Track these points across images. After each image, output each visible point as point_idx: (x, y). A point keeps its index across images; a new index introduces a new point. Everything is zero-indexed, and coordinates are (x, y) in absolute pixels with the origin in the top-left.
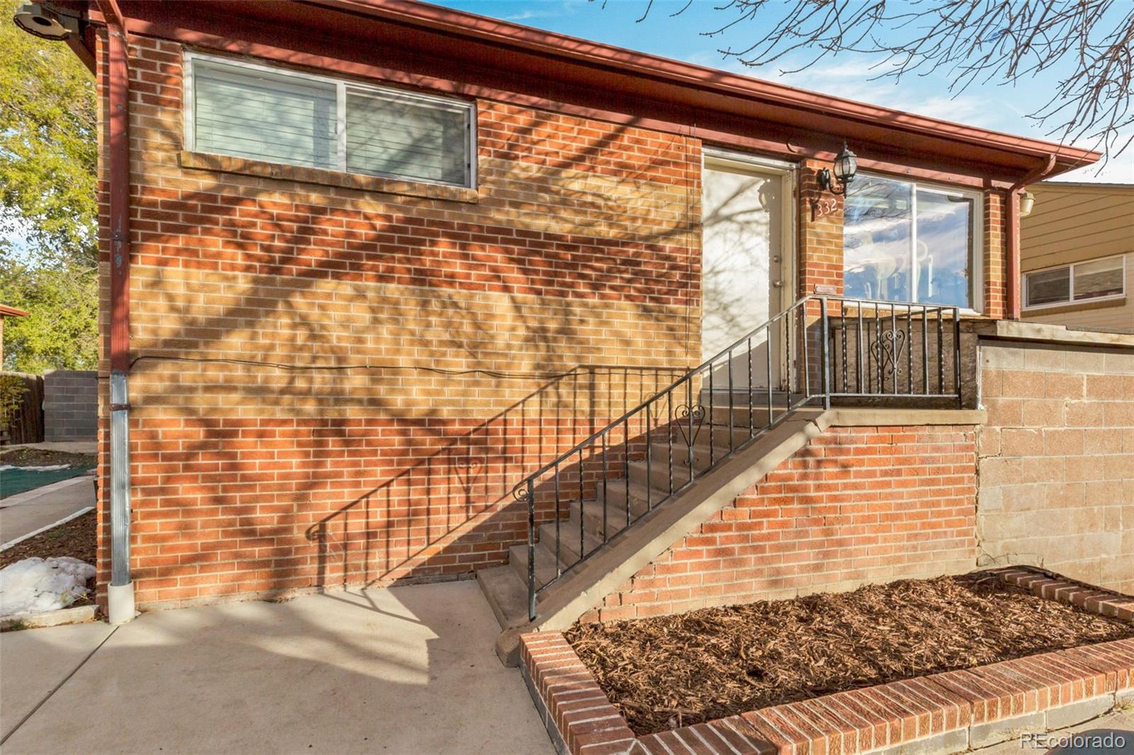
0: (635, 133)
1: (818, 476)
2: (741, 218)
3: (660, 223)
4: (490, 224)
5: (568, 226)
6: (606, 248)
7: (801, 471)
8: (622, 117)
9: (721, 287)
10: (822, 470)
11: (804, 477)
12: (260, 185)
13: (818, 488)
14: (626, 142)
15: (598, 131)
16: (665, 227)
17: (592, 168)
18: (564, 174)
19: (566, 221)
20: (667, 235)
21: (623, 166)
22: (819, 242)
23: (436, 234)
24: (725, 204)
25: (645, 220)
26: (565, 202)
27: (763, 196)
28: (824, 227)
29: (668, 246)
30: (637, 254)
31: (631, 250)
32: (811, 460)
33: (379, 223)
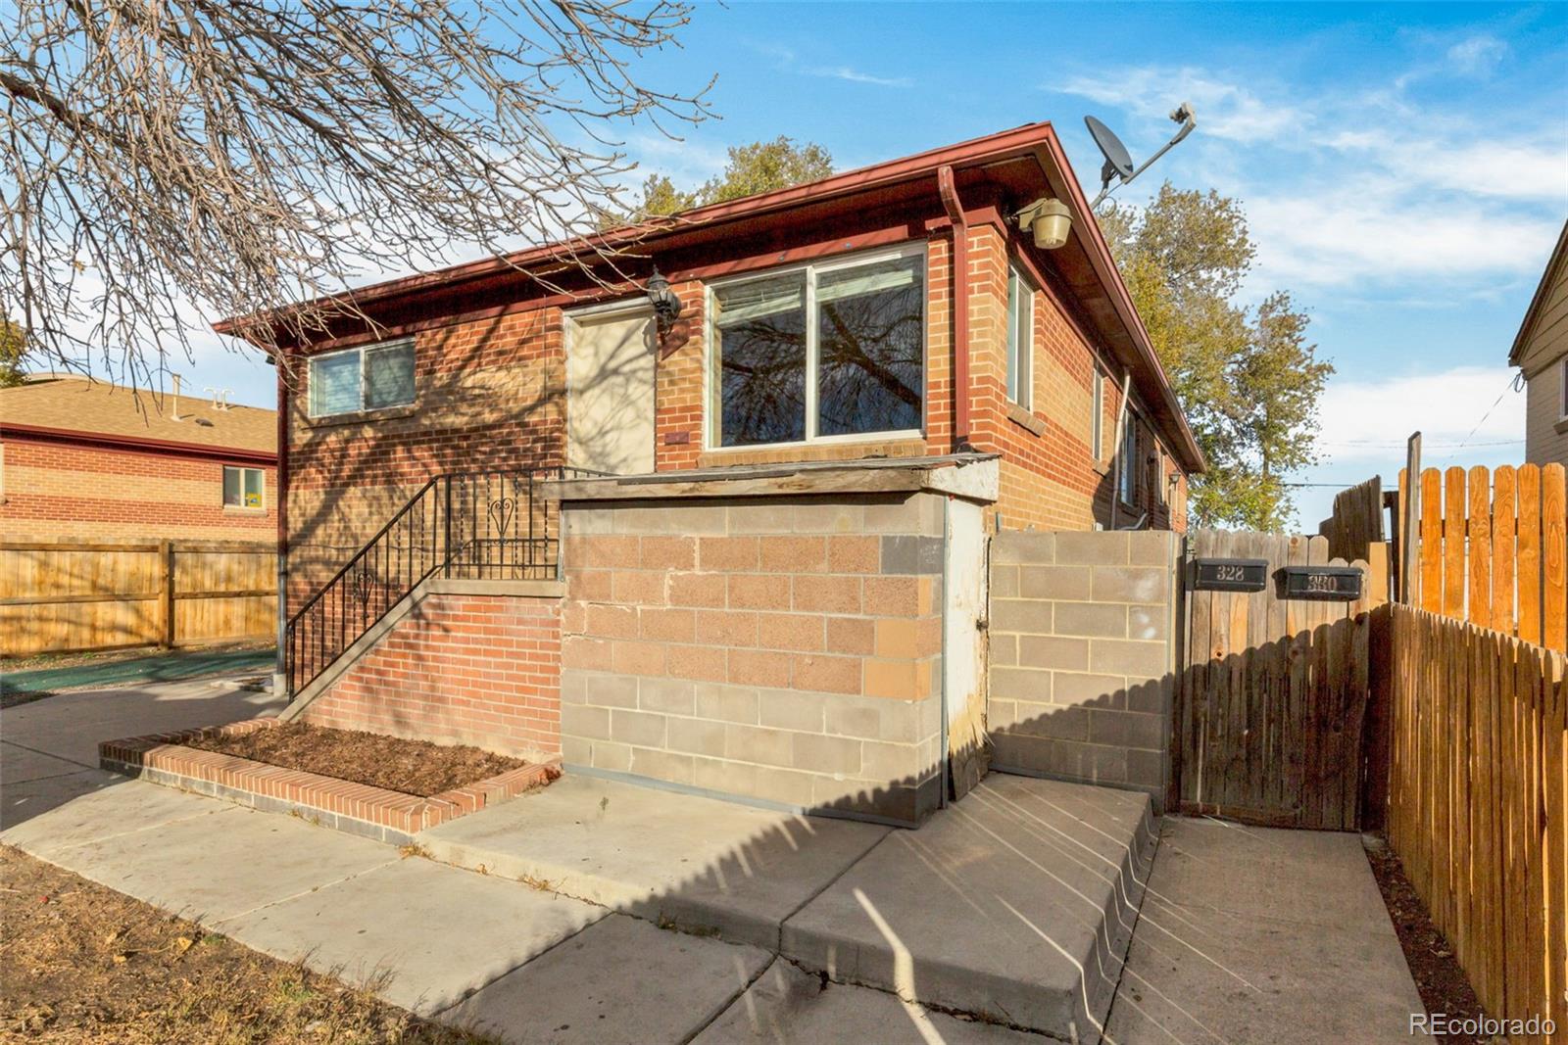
0: (507, 320)
1: (427, 638)
2: (627, 368)
3: (525, 400)
4: (422, 429)
5: (466, 419)
6: (488, 433)
7: (416, 631)
8: (496, 310)
9: (608, 449)
10: (430, 633)
11: (417, 637)
12: (325, 431)
13: (427, 647)
14: (502, 332)
15: (482, 327)
16: (529, 403)
17: (479, 365)
18: (462, 376)
19: (463, 414)
20: (531, 409)
21: (500, 353)
22: (672, 383)
23: (394, 445)
24: (612, 357)
25: (516, 400)
26: (463, 399)
27: (648, 337)
28: (676, 363)
29: (533, 419)
30: (510, 434)
31: (505, 431)
32: (422, 622)
33: (372, 443)
